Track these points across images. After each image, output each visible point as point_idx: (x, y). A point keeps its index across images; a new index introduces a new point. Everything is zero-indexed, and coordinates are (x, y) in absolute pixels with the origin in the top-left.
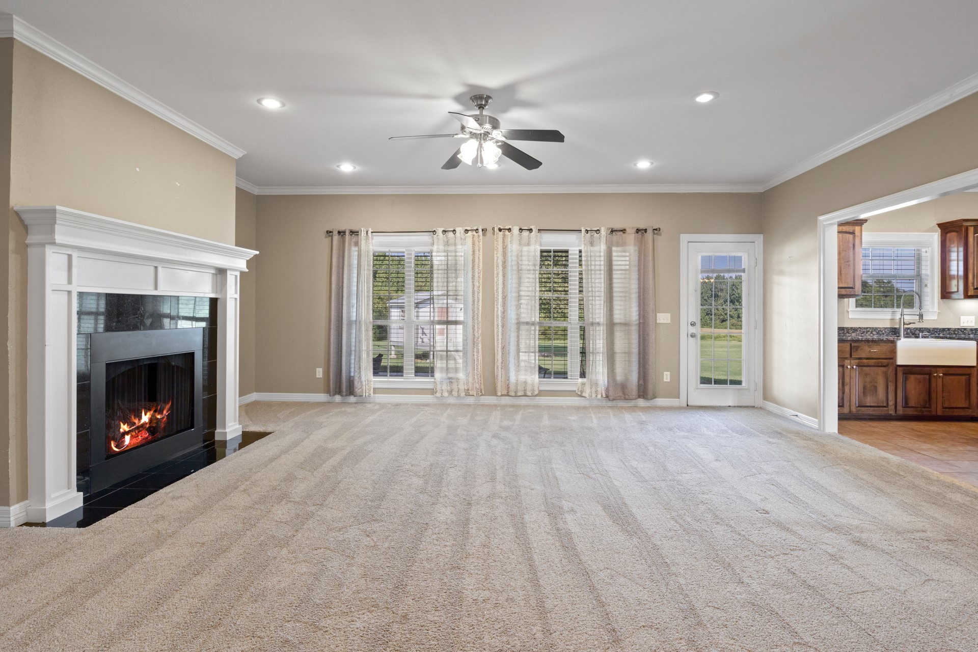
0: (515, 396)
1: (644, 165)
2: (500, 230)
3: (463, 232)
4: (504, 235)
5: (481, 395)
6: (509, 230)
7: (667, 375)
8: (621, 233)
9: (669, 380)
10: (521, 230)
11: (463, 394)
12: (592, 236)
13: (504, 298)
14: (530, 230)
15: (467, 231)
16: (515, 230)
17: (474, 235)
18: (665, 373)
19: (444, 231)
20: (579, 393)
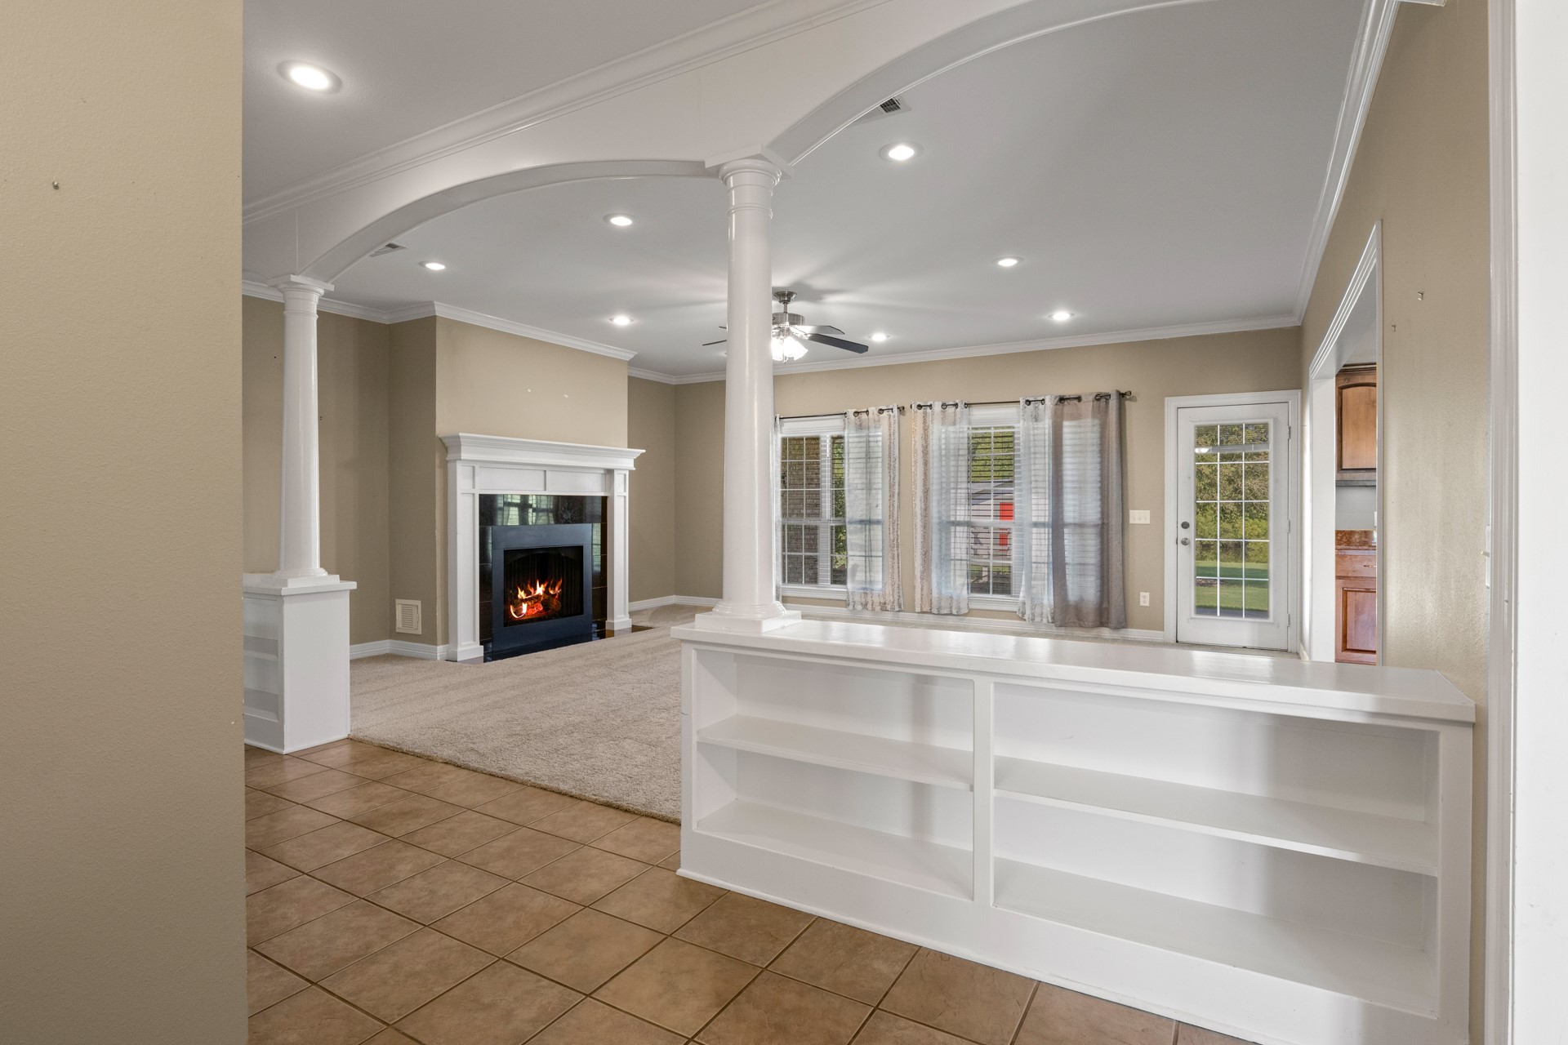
0: (938, 614)
1: (1061, 316)
2: (920, 407)
3: (876, 412)
4: (925, 413)
5: (899, 611)
6: (930, 406)
7: (1144, 597)
8: (1076, 402)
9: (1147, 604)
10: (944, 406)
11: (878, 608)
12: (1036, 407)
13: (926, 492)
14: (956, 405)
15: (881, 411)
16: (937, 407)
17: (890, 416)
18: (1142, 594)
19: (855, 412)
20: (1020, 615)
